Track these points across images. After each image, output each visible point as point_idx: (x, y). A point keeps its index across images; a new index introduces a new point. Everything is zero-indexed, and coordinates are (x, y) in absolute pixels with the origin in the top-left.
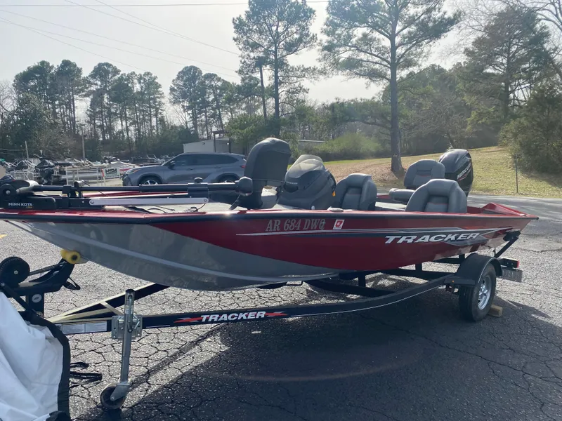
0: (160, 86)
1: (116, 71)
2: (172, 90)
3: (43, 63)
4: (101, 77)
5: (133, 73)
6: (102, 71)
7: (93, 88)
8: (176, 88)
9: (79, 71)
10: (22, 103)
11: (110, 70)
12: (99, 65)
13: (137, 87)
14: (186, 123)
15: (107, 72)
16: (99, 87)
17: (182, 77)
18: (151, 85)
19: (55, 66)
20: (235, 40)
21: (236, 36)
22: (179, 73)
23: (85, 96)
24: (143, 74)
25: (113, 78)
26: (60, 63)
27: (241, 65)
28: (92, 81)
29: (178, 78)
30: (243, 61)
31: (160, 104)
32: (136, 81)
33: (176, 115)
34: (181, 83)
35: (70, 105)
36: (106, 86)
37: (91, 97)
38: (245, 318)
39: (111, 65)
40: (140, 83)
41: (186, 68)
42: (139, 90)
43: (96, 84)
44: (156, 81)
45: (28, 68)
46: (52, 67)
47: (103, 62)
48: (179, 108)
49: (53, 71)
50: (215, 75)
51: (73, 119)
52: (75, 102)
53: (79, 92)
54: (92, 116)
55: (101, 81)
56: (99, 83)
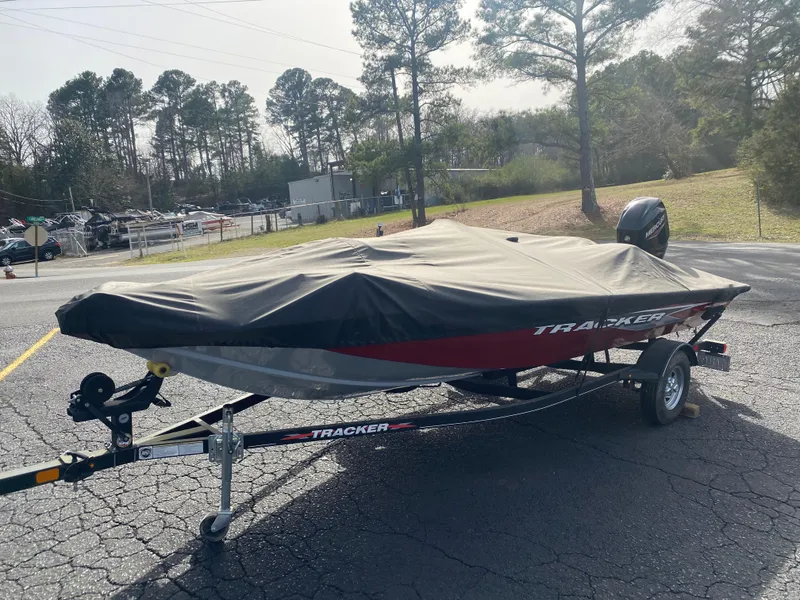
0: (252, 100)
1: (190, 82)
2: (270, 104)
3: (87, 74)
4: (169, 89)
5: (214, 83)
6: (169, 82)
7: (159, 107)
8: (274, 101)
9: (138, 83)
10: (61, 132)
11: (181, 79)
12: (166, 73)
13: (220, 103)
14: (292, 151)
15: (177, 84)
16: (166, 106)
17: (283, 85)
18: (240, 98)
19: (105, 79)
20: (355, 34)
21: (355, 28)
22: (279, 79)
23: (148, 118)
24: (227, 83)
25: (186, 92)
26: (110, 74)
27: (365, 69)
28: (156, 97)
29: (277, 88)
30: (367, 63)
31: (253, 125)
32: (217, 94)
33: (277, 140)
34: (281, 94)
35: (127, 132)
36: (176, 103)
37: (157, 119)
38: (364, 432)
39: (182, 72)
40: (224, 96)
41: (288, 71)
42: (223, 106)
43: (163, 102)
44: (246, 92)
45: (67, 83)
46: (100, 79)
47: (170, 69)
48: (280, 129)
49: (101, 85)
50: (329, 80)
51: (132, 153)
52: (135, 127)
53: (139, 114)
54: (159, 147)
55: (170, 96)
56: (167, 99)
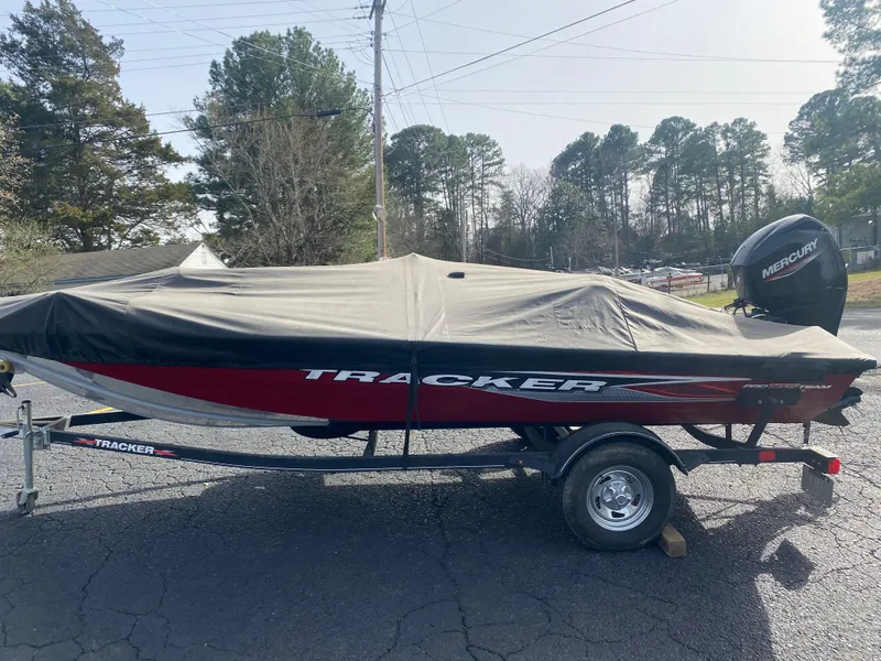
0: (763, 137)
1: (689, 126)
2: (788, 138)
3: (586, 135)
4: (666, 139)
5: (715, 124)
6: (667, 131)
7: (655, 158)
8: (796, 135)
9: (634, 136)
10: (556, 195)
11: (680, 126)
12: (665, 122)
13: (721, 146)
14: (811, 192)
15: (676, 132)
16: (663, 156)
17: (809, 114)
18: (748, 138)
19: (602, 137)
22: (803, 108)
23: (643, 172)
24: (730, 122)
25: (683, 139)
26: (607, 131)
28: (653, 148)
29: (800, 118)
31: (761, 166)
32: (718, 136)
33: (791, 179)
34: (805, 124)
35: (620, 189)
36: (673, 153)
37: (653, 172)
39: (681, 118)
40: (725, 138)
41: (816, 96)
42: (724, 148)
43: (660, 152)
44: (755, 129)
46: (598, 138)
47: (669, 116)
48: (801, 168)
49: (598, 144)
51: (625, 210)
52: (629, 183)
53: (635, 169)
54: (653, 200)
55: (667, 146)
56: (664, 149)
